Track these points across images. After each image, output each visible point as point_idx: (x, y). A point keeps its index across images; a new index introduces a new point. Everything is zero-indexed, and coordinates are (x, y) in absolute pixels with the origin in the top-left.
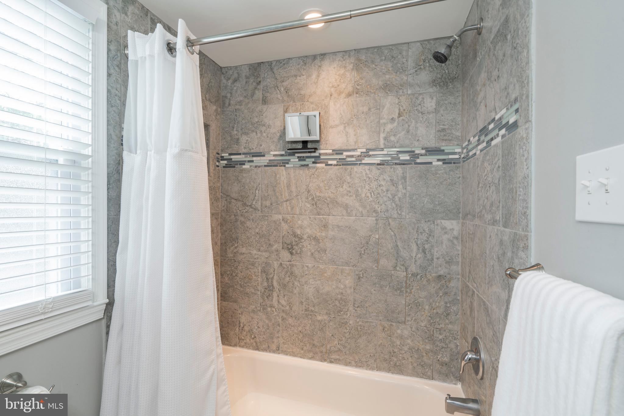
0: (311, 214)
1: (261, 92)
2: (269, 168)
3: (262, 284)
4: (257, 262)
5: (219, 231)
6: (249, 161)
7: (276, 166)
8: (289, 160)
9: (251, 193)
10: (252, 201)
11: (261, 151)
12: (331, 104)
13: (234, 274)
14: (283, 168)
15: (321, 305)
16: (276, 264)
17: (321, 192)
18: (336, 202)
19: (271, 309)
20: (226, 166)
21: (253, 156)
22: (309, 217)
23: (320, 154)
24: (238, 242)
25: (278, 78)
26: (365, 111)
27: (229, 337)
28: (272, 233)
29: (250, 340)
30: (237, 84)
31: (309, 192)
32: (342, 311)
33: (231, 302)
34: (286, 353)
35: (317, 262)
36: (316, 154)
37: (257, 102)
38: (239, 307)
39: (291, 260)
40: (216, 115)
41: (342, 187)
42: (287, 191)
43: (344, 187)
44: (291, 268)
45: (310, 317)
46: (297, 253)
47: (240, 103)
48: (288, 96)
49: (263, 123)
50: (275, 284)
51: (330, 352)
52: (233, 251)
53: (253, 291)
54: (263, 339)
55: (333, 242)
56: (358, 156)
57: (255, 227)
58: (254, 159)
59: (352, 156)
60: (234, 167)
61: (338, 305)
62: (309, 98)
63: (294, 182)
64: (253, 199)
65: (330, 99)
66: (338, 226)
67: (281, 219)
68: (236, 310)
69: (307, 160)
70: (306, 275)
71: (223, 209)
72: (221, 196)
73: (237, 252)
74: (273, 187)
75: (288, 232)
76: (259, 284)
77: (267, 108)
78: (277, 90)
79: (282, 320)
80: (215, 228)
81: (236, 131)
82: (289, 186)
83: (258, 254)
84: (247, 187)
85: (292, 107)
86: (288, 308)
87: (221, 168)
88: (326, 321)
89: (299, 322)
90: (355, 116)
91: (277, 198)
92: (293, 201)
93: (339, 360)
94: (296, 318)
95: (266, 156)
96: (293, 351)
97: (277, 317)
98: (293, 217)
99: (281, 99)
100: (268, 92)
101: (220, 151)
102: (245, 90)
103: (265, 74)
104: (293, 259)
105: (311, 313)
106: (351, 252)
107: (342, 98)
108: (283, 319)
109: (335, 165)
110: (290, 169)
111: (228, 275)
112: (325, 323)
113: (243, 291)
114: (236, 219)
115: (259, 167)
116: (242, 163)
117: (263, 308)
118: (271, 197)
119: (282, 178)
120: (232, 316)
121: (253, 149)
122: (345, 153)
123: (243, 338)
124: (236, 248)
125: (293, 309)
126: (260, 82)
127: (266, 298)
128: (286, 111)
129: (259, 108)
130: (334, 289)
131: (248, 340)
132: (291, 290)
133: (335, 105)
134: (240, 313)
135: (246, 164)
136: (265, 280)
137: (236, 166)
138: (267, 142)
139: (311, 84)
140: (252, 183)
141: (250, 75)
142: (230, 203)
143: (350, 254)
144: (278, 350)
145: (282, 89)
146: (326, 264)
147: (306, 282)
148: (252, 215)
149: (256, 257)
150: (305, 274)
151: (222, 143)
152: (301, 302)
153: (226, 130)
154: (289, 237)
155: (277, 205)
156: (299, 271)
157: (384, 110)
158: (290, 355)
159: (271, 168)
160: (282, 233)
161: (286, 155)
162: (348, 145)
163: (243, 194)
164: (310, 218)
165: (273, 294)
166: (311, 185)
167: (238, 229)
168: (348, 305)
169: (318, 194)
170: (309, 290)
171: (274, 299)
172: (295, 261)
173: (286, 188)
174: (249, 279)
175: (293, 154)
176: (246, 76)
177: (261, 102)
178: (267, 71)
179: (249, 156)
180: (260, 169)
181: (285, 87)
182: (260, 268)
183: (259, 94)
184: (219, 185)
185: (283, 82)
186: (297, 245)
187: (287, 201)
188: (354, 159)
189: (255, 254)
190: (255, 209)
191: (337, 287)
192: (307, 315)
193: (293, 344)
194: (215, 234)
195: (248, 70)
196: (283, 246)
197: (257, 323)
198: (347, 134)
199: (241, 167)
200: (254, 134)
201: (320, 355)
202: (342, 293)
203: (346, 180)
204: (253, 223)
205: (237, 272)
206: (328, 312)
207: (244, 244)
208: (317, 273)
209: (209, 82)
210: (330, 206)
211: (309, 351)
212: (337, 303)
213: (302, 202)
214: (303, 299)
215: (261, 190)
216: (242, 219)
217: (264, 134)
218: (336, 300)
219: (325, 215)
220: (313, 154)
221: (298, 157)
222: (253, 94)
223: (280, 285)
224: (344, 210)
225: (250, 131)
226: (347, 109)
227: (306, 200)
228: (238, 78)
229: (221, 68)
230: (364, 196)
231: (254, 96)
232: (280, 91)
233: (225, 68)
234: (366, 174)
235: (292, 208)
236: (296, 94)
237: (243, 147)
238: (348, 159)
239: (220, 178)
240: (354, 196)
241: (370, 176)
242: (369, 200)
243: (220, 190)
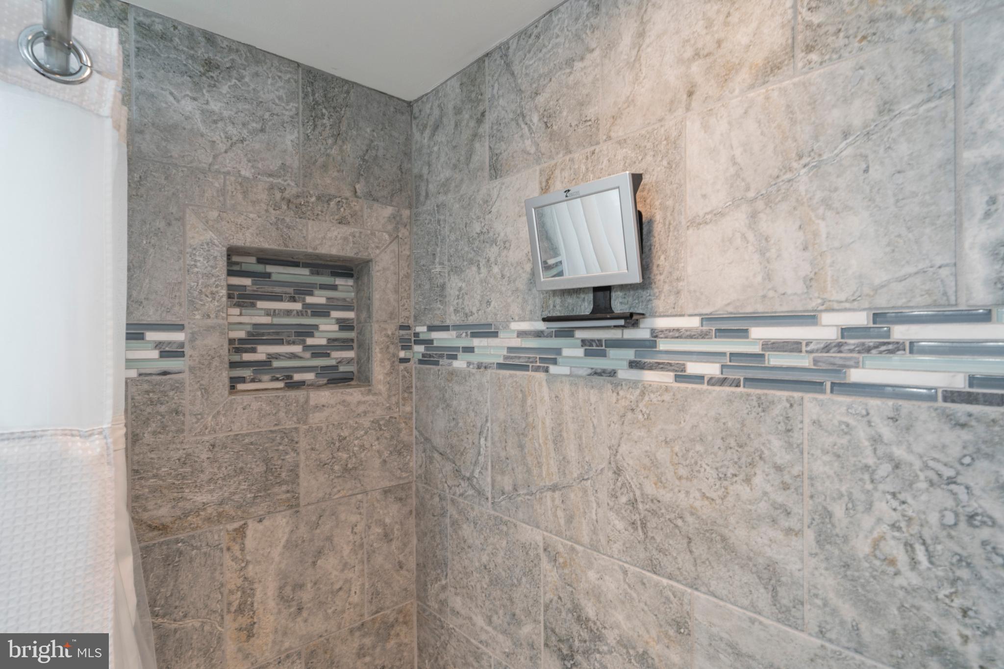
0: (629, 559)
1: (487, 144)
2: (508, 373)
4: (485, 652)
5: (412, 530)
6: (466, 350)
7: (524, 368)
8: (558, 351)
9: (470, 441)
10: (472, 467)
11: (490, 321)
12: (693, 127)
13: (441, 662)
14: (541, 375)
17: (660, 481)
18: (724, 539)
20: (425, 360)
21: (474, 335)
22: (621, 567)
23: (655, 334)
24: (447, 575)
25: (523, 88)
26: (857, 122)
28: (519, 582)
30: (440, 136)
31: (618, 472)
36: (641, 333)
37: (479, 174)
40: (396, 229)
41: (748, 480)
42: (553, 454)
43: (758, 480)
47: (445, 186)
48: (552, 137)
49: (491, 234)
52: (437, 595)
56: (827, 348)
57: (480, 546)
58: (476, 342)
59: (794, 347)
60: (436, 363)
62: (613, 124)
63: (571, 426)
64: (473, 461)
65: (688, 109)
67: (541, 545)
69: (612, 352)
71: (420, 472)
72: (416, 437)
73: (446, 600)
74: (518, 435)
75: (560, 598)
77: (501, 188)
78: (523, 126)
80: (396, 527)
81: (439, 263)
82: (558, 440)
83: (487, 632)
84: (461, 423)
85: (562, 170)
87: (415, 363)
90: (800, 157)
91: (529, 471)
92: (572, 496)
95: (501, 335)
98: (573, 548)
99: (533, 150)
100: (501, 139)
101: (412, 319)
102: (455, 147)
103: (493, 86)
107: (737, 92)
109: (712, 381)
110: (562, 382)
111: (430, 654)
114: (442, 508)
115: (486, 368)
116: (452, 354)
118: (515, 465)
119: (541, 412)
121: (472, 314)
122: (760, 332)
124: (444, 589)
126: (483, 114)
128: (546, 189)
129: (484, 191)
133: (706, 127)
135: (459, 357)
137: (441, 362)
138: (501, 293)
139: (618, 73)
140: (472, 414)
141: (463, 102)
142: (431, 460)
148: (472, 508)
149: (483, 637)
151: (414, 298)
153: (422, 263)
154: (563, 614)
155: (527, 494)
159: (512, 372)
160: (545, 593)
161: (549, 337)
162: (771, 294)
163: (454, 441)
164: (625, 572)
166: (623, 449)
167: (446, 536)
169: (650, 489)
173: (551, 446)
175: (567, 335)
176: (454, 108)
177: (486, 173)
178: (496, 75)
179: (464, 334)
180: (489, 371)
181: (541, 110)
183: (482, 152)
184: (408, 409)
185: (537, 94)
186: (586, 653)
187: (554, 488)
188: (804, 361)
189: (482, 629)
190: (479, 493)
195: (458, 90)
196: (547, 637)
198: (763, 249)
199: (451, 365)
200: (474, 268)
203: (766, 452)
204: (475, 534)
205: (446, 657)
207: (458, 586)
209: (364, 148)
213: (598, 504)
215: (492, 438)
216: (455, 513)
217: (496, 270)
219: (678, 581)
220: (630, 334)
221: (584, 342)
222: (471, 155)
224: (762, 590)
225: (465, 263)
226: (762, 134)
227: (611, 504)
228: (441, 117)
229: (410, 104)
230: (867, 550)
231: (472, 160)
232: (530, 128)
233: (417, 101)
234: (876, 440)
235: (570, 520)
236: (573, 125)
237: (452, 309)
238: (775, 360)
239: (414, 390)
240: (810, 535)
241: (899, 452)
242: (899, 581)
243: (414, 421)
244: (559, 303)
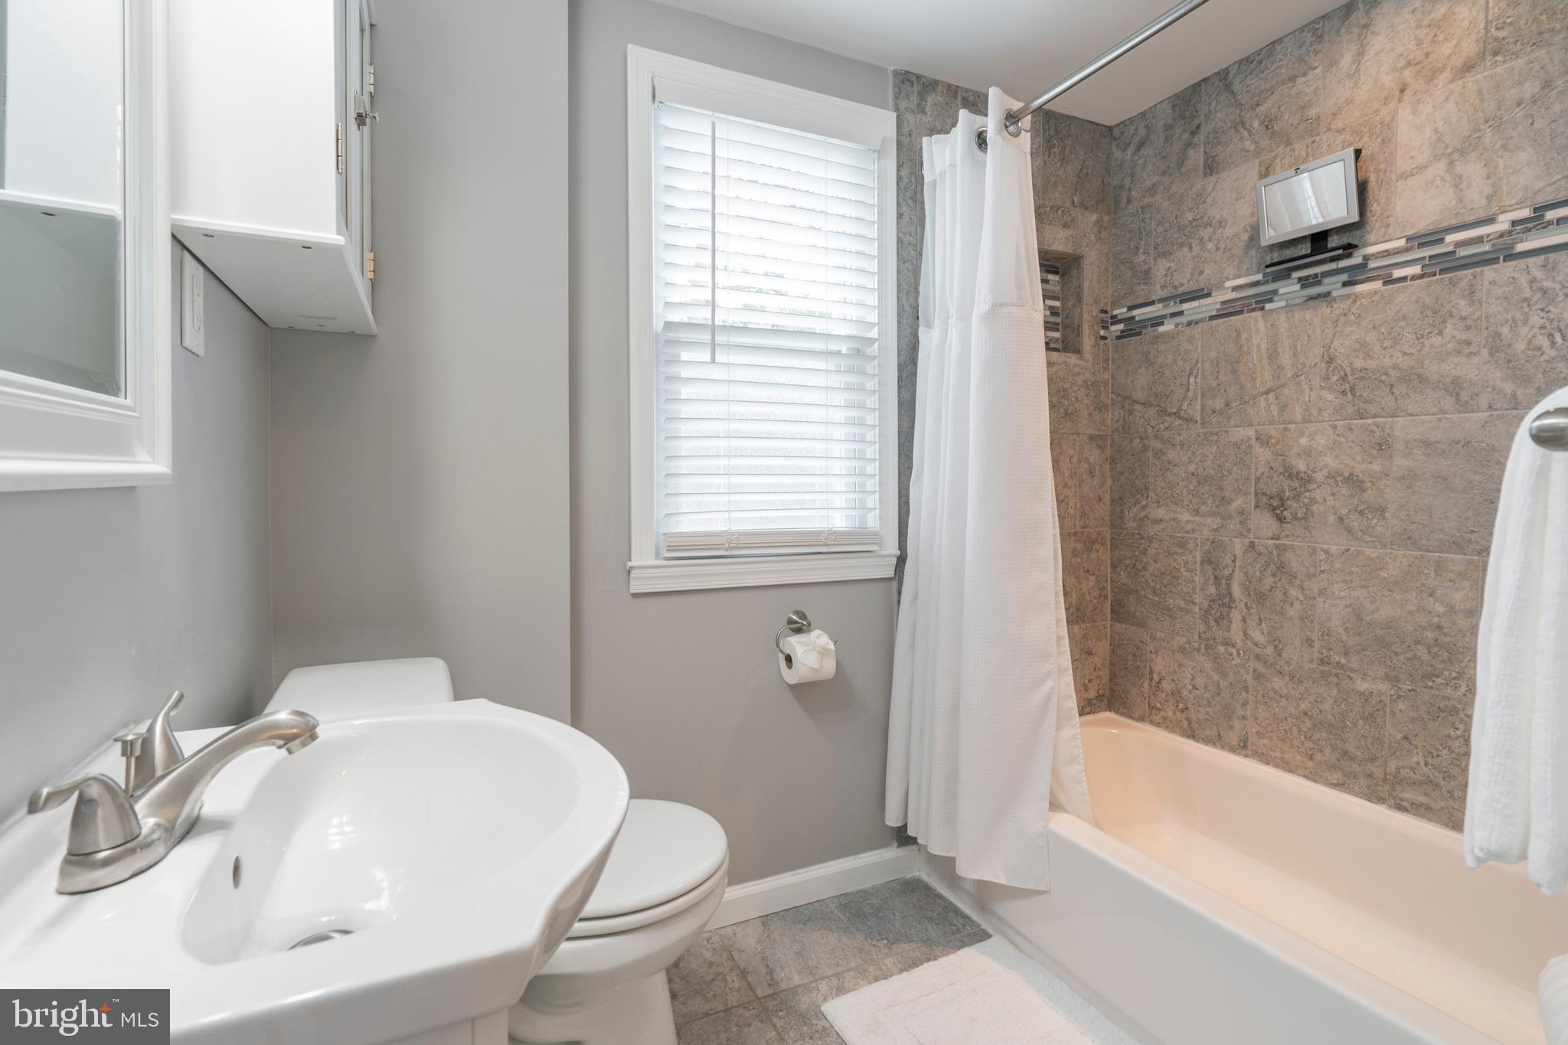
0: (1338, 417)
1: (1202, 151)
2: (1221, 321)
3: (1202, 590)
4: (1191, 539)
5: (1108, 473)
6: (1173, 315)
7: (1241, 312)
8: (1275, 292)
9: (1178, 384)
10: (1179, 404)
11: (1202, 286)
12: (1404, 113)
13: (1139, 566)
14: (1258, 314)
15: (1368, 653)
16: (1238, 546)
17: (1368, 356)
18: (1419, 376)
19: (1226, 649)
20: (1123, 335)
21: (1182, 302)
22: (1331, 426)
23: (1366, 258)
24: (1148, 496)
25: (1244, 102)
26: (1527, 95)
27: (1128, 699)
28: (1230, 472)
29: (1175, 713)
30: (1147, 151)
31: (1331, 360)
32: (1438, 677)
33: (1133, 625)
34: (1264, 758)
35: (1357, 539)
36: (1356, 259)
37: (1191, 175)
38: (1151, 638)
39: (1278, 536)
40: (1099, 232)
41: (1440, 333)
42: (1267, 367)
43: (1449, 331)
44: (1279, 555)
45: (1335, 680)
46: (1295, 518)
47: (1152, 190)
48: (1273, 135)
49: (1205, 219)
50: (1237, 591)
51: (1396, 781)
52: (1137, 515)
53: (1182, 604)
54: (1207, 717)
55: (1409, 487)
56: (1501, 236)
57: (1187, 460)
58: (1185, 306)
59: (1477, 240)
60: (1140, 333)
61: (1426, 657)
62: (1333, 119)
63: (1287, 342)
64: (1181, 398)
65: (1400, 101)
66: (1426, 443)
67: (1254, 437)
68: (1142, 642)
69: (1326, 281)
70: (1323, 572)
71: (1116, 426)
72: (1112, 400)
73: (1146, 516)
74: (1232, 363)
75: (1272, 468)
76: (1198, 590)
77: (1216, 182)
78: (1242, 131)
79: (1255, 679)
80: (1098, 468)
81: (1144, 253)
82: (1273, 355)
83: (1193, 522)
84: (1167, 373)
85: (1283, 158)
86: (1269, 650)
87: (1112, 340)
88: (1383, 698)
89: (1301, 689)
90: (1487, 122)
91: (1242, 387)
92: (1286, 391)
93: (1428, 808)
94: (1292, 678)
95: (1214, 294)
96: (1283, 758)
97: (1243, 671)
98: (1285, 429)
99: (1252, 148)
100: (1219, 144)
101: (1109, 304)
102: (1164, 157)
103: (1210, 104)
104: (1284, 534)
105: (1339, 672)
106: (1470, 513)
107: (1440, 86)
108: (1258, 676)
109: (1414, 278)
110: (1278, 313)
111: (1126, 566)
112: (1381, 701)
113: (1159, 602)
114: (1144, 446)
115: (1197, 323)
116: (1158, 321)
117: (1206, 645)
118: (1228, 388)
119: (1255, 340)
120: (1134, 655)
121: (1182, 285)
122: (1451, 238)
123: (1159, 706)
124: (1144, 508)
125: (1284, 655)
126: (1198, 127)
127: (1212, 623)
128: (1265, 174)
129: (1198, 187)
130: (1410, 612)
131: (1170, 713)
132: (1279, 608)
133: (1414, 111)
134: (1153, 651)
135: (1165, 323)
136: (1211, 582)
137: (1144, 331)
138: (1215, 262)
139: (1339, 82)
140: (1180, 363)
141: (1175, 120)
142: (1131, 412)
143: (1467, 519)
144: (1242, 747)
145: (1256, 124)
146: (1384, 546)
147: (1322, 592)
148: (1180, 435)
149: (1189, 527)
150: (1318, 569)
151: (1112, 288)
152: (1308, 639)
153: (1122, 257)
154: (1275, 478)
155: (1241, 404)
156: (1303, 561)
158: (1277, 766)
159: (1225, 319)
160: (1256, 470)
161: (1266, 282)
162: (1462, 211)
163: (1160, 388)
164: (1335, 427)
165: (1231, 615)
166: (1336, 343)
167: (1148, 466)
168: (1462, 661)
169: (1359, 363)
170: (1333, 611)
171: (1234, 626)
172: (1291, 538)
173: (1266, 362)
174: (1173, 577)
175: (1285, 275)
176: (1165, 125)
177: (1201, 172)
178: (1214, 95)
179: (1172, 303)
180: (1200, 325)
181: (1263, 117)
182: (1198, 554)
183: (1196, 157)
184: (1106, 377)
185: (1257, 105)
186: (1296, 497)
187: (1268, 392)
188: (1486, 247)
189: (1188, 521)
190: (1187, 420)
191: (1422, 609)
192: (1324, 675)
193: (1283, 740)
194: (1096, 478)
195: (1169, 111)
196: (1258, 501)
197: (1191, 677)
198: (1458, 183)
199: (1155, 331)
200: (1185, 249)
201: (1364, 782)
202: (1439, 627)
203: (1455, 311)
205: (1145, 560)
206: (1393, 674)
207: (1161, 500)
208: (1354, 569)
209: (1080, 167)
210: (1400, 389)
211: (1332, 767)
212: (1422, 652)
213: (1311, 389)
214: (1312, 632)
215: (1202, 374)
216: (1158, 445)
217: (1210, 246)
218: (1417, 643)
219: (1381, 417)
220: (1343, 264)
221: (1300, 279)
222: (1183, 162)
223: (1249, 595)
224: (1447, 397)
225: (1175, 247)
226: (1459, 110)
227: (1323, 385)
228: (1148, 135)
229: (1110, 128)
230: (1523, 347)
231: (1184, 165)
232: (1249, 132)
233: (1118, 125)
234: (1532, 281)
235: (1283, 408)
236: (1294, 124)
237: (1158, 286)
238: (1463, 252)
239: (1110, 362)
240: (1485, 352)
241: (1547, 284)
242: (1543, 358)
243: (1110, 387)
244: (1276, 257)
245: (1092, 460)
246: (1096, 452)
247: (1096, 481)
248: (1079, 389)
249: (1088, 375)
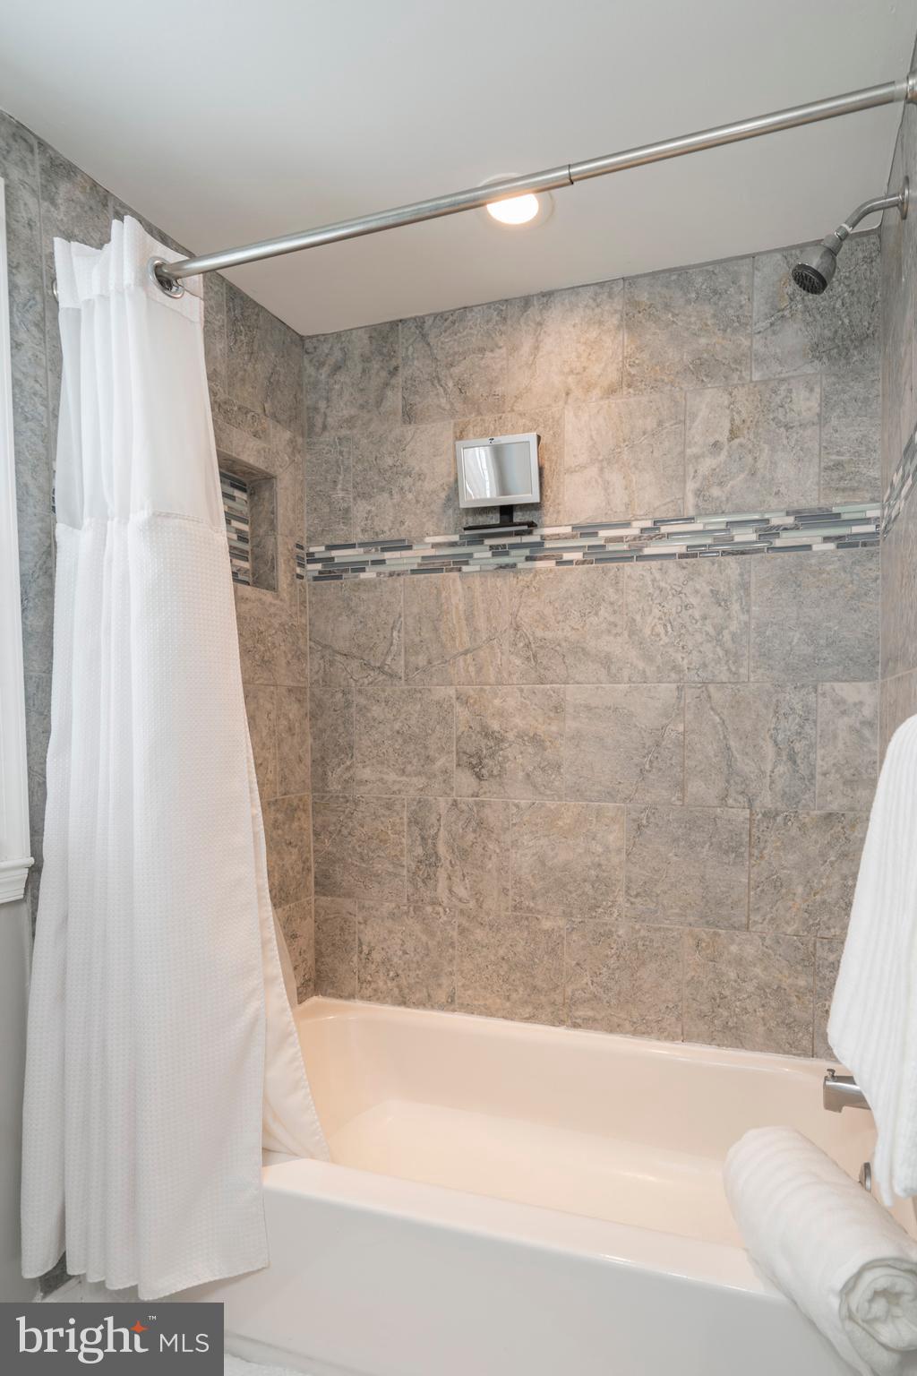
0: (524, 681)
1: (400, 394)
2: (423, 576)
3: (410, 851)
4: (398, 799)
5: (308, 731)
6: (375, 562)
7: (439, 570)
8: (470, 555)
9: (382, 636)
10: (383, 657)
11: (403, 537)
12: (569, 416)
13: (345, 832)
14: (455, 574)
15: (550, 895)
16: (443, 804)
17: (546, 628)
18: (583, 649)
19: (434, 909)
20: (320, 577)
21: (384, 550)
22: (518, 688)
23: (544, 538)
24: (353, 755)
25: (439, 358)
26: (649, 429)
27: (336, 977)
28: (433, 731)
29: (386, 983)
30: (342, 377)
31: (517, 628)
32: (599, 907)
33: (339, 896)
34: (469, 1009)
35: (540, 793)
36: (535, 538)
37: (391, 417)
38: (359, 908)
39: (478, 793)
40: (293, 454)
41: (596, 614)
42: (465, 628)
43: (602, 612)
44: (478, 811)
45: (526, 923)
46: (491, 775)
47: (350, 422)
48: (466, 400)
49: (405, 468)
50: (442, 849)
51: (573, 1003)
52: (341, 776)
53: (391, 869)
54: (417, 980)
55: (577, 746)
56: (634, 539)
57: (392, 718)
58: (387, 555)
59: (620, 539)
60: (339, 577)
61: (591, 892)
62: (515, 402)
63: (482, 606)
64: (385, 651)
65: (566, 403)
66: (589, 708)
67: (454, 697)
68: (351, 914)
69: (513, 552)
70: (514, 825)
71: (316, 677)
72: (311, 648)
73: (351, 778)
74: (433, 621)
75: (471, 727)
76: (405, 853)
77: (415, 432)
78: (438, 386)
79: (460, 934)
80: (297, 724)
81: (343, 490)
82: (470, 617)
83: (399, 782)
84: (370, 624)
85: (475, 426)
86: (472, 904)
87: (308, 580)
88: (562, 932)
89: (499, 936)
90: (624, 441)
91: (443, 646)
92: (482, 653)
93: (595, 1020)
94: (491, 927)
95: (414, 547)
96: (485, 1005)
97: (448, 927)
98: (482, 690)
99: (448, 407)
100: (416, 393)
101: (306, 539)
102: (362, 390)
103: (407, 349)
104: (482, 791)
105: (529, 915)
106: (618, 769)
107: (594, 399)
108: (463, 931)
109: (578, 563)
110: (473, 576)
111: (330, 833)
112: (560, 936)
113: (367, 869)
114: (347, 700)
115: (399, 575)
116: (359, 567)
117: (415, 907)
118: (429, 645)
119: (454, 600)
120: (342, 929)
121: (383, 532)
122: (603, 533)
123: (369, 978)
124: (348, 768)
125: (485, 906)
126: (396, 368)
127: (420, 884)
128: (460, 436)
129: (397, 432)
130: (580, 855)
131: (381, 984)
132: (479, 863)
133: (576, 416)
134: (362, 921)
135: (367, 569)
136: (418, 843)
137: (344, 575)
138: (415, 514)
139: (520, 368)
140: (383, 615)
141: (372, 353)
142: (332, 663)
143: (616, 773)
144: (451, 1004)
145: (451, 384)
146: (560, 799)
147: (514, 843)
148: (384, 691)
149: (396, 788)
150: (511, 822)
151: (308, 521)
152: (504, 889)
153: (318, 489)
154: (474, 737)
155: (442, 663)
156: (498, 817)
157: (696, 424)
158: (480, 1014)
159: (427, 575)
160: (457, 729)
161: (462, 544)
162: (610, 512)
163: (363, 640)
164: (522, 691)
165: (438, 873)
166: (522, 612)
167: (352, 723)
168: (614, 892)
169: (539, 633)
170: (523, 861)
171: (440, 885)
172: (488, 795)
173: (464, 622)
174: (381, 841)
175: (478, 541)
176: (362, 355)
177: (400, 418)
178: (411, 341)
179: (374, 550)
180: (402, 578)
181: (457, 379)
182: (405, 815)
183: (394, 400)
184: (304, 621)
185: (452, 366)
186: (492, 756)
187: (466, 653)
188: (625, 547)
189: (394, 781)
190: (391, 676)
191: (588, 851)
192: (517, 920)
193: (485, 988)
194: (296, 736)
195: (366, 341)
196: (459, 759)
197: (401, 942)
198: (607, 486)
199: (356, 577)
200: (386, 495)
201: (549, 1010)
202: (600, 865)
203: (606, 596)
204: (386, 710)
205: (351, 825)
206: (569, 910)
207: (366, 760)
208: (539, 820)
210: (570, 660)
211: (525, 1003)
212: (588, 888)
213: (502, 653)
214: (507, 881)
215: (406, 629)
216: (362, 701)
217: (410, 496)
218: (585, 881)
219: (557, 683)
220: (526, 539)
221: (491, 547)
222: (382, 400)
223: (453, 852)
224: (602, 669)
225: (375, 490)
226: (607, 425)
227: (512, 650)
228: (345, 360)
229: (302, 338)
230: (649, 633)
231: (383, 404)
232: (445, 390)
233: (310, 337)
234: (654, 580)
235: (479, 670)
236: (485, 395)
237: (359, 529)
238: (611, 547)
239: (307, 605)
240: (626, 633)
241: (663, 584)
242: (662, 642)
243: (308, 633)
244: (471, 521)
245: (291, 716)
246: (296, 706)
247: (296, 740)
248: (276, 632)
249: (285, 618)
